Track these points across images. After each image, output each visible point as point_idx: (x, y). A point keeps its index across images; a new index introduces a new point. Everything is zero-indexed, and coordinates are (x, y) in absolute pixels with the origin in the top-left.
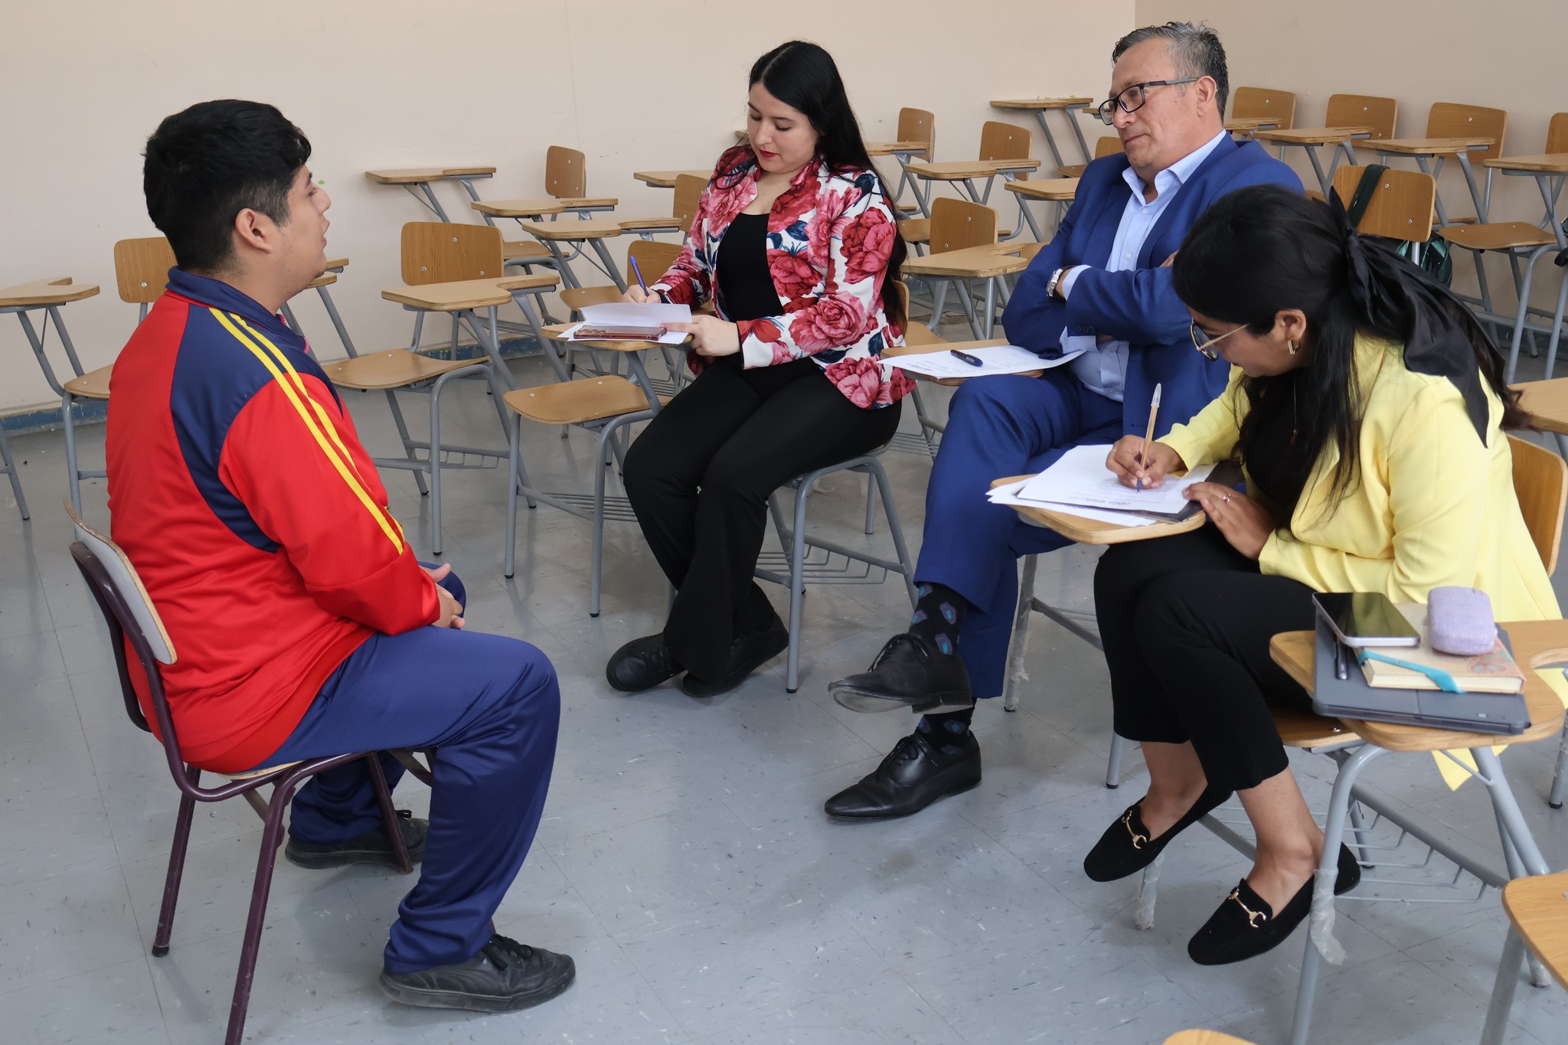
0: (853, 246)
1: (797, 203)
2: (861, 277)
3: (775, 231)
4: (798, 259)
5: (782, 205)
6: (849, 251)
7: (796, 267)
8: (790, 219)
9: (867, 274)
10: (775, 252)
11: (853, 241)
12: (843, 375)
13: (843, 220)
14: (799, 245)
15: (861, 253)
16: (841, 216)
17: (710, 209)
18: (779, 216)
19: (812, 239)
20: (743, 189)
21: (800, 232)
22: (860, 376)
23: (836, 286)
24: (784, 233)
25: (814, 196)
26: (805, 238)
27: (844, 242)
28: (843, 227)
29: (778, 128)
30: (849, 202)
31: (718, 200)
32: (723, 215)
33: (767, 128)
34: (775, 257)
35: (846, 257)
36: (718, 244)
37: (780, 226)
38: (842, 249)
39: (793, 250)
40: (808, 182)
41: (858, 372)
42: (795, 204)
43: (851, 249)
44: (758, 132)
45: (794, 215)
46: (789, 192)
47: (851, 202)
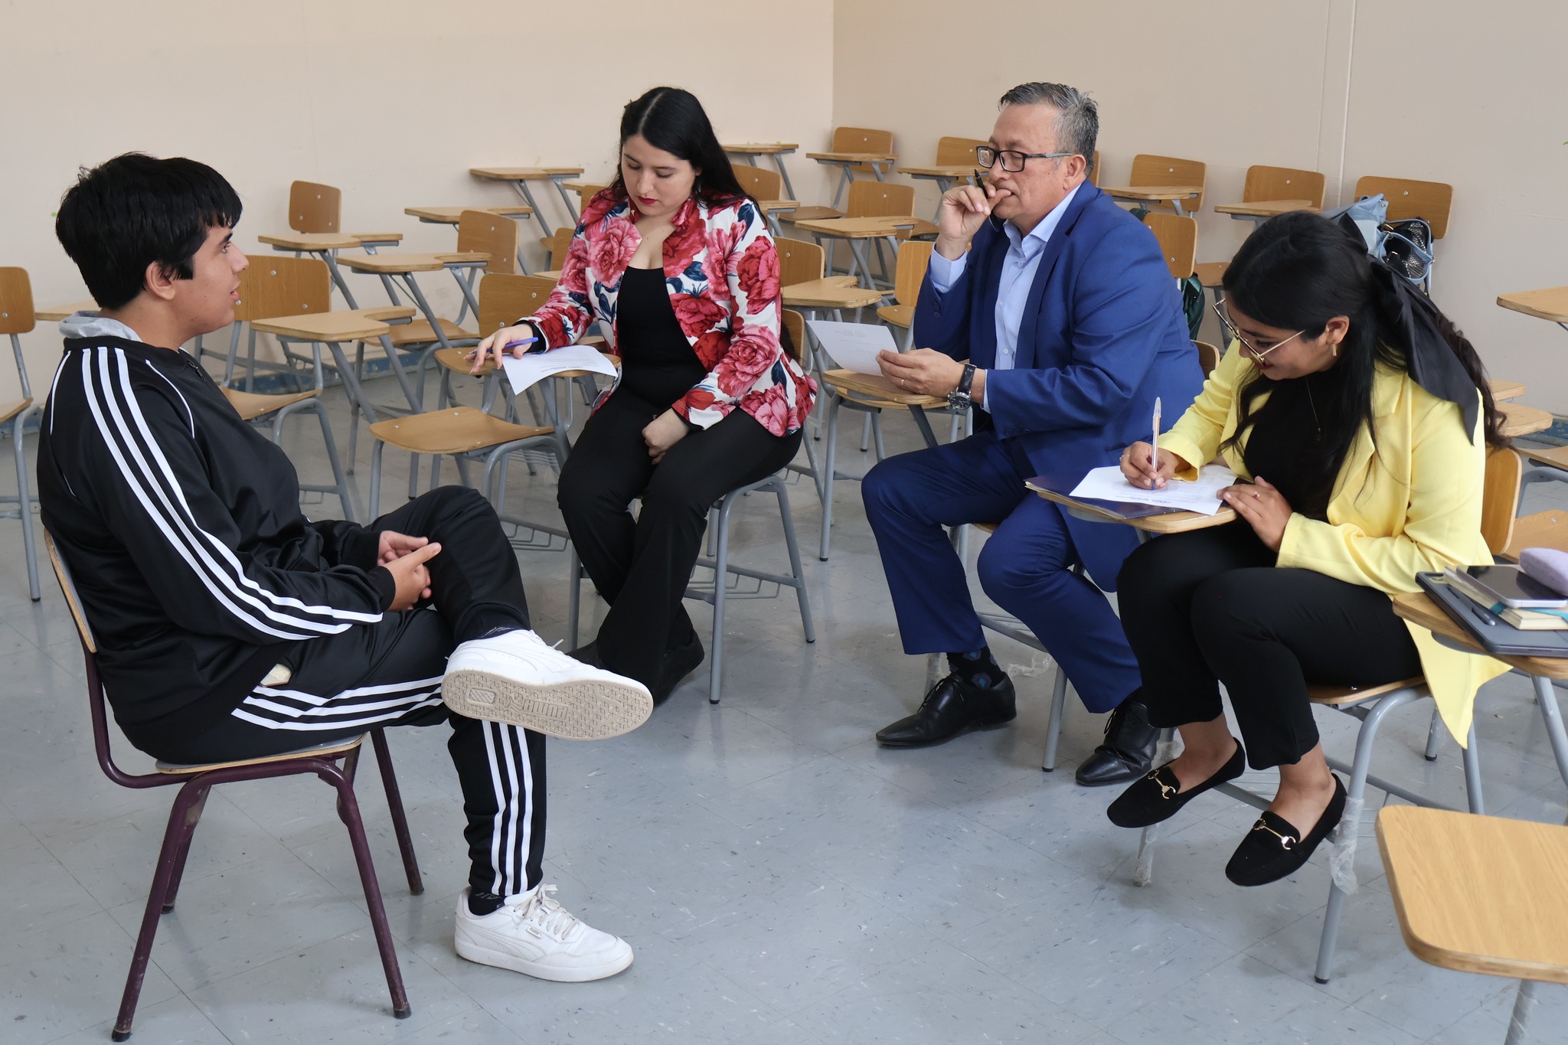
0: (750, 279)
1: (687, 244)
2: (763, 306)
3: (673, 275)
4: (702, 300)
5: (671, 248)
6: (747, 285)
7: (701, 306)
8: (684, 262)
9: (767, 302)
10: (678, 297)
11: (748, 274)
12: (757, 405)
13: (734, 256)
14: (699, 285)
15: (759, 283)
16: (732, 252)
17: (592, 257)
18: (673, 260)
19: (709, 277)
20: (623, 233)
21: (697, 273)
22: (770, 404)
23: (741, 320)
24: (682, 277)
25: (701, 234)
26: (704, 278)
27: (740, 277)
28: (736, 263)
29: (660, 176)
30: (737, 236)
31: (598, 247)
32: (611, 264)
33: (648, 177)
34: (678, 301)
35: (746, 291)
36: (615, 295)
37: (676, 270)
38: (740, 285)
39: (694, 291)
40: (691, 220)
41: (768, 400)
42: (685, 246)
43: (749, 283)
44: (638, 181)
45: (687, 257)
46: (673, 235)
47: (739, 236)
